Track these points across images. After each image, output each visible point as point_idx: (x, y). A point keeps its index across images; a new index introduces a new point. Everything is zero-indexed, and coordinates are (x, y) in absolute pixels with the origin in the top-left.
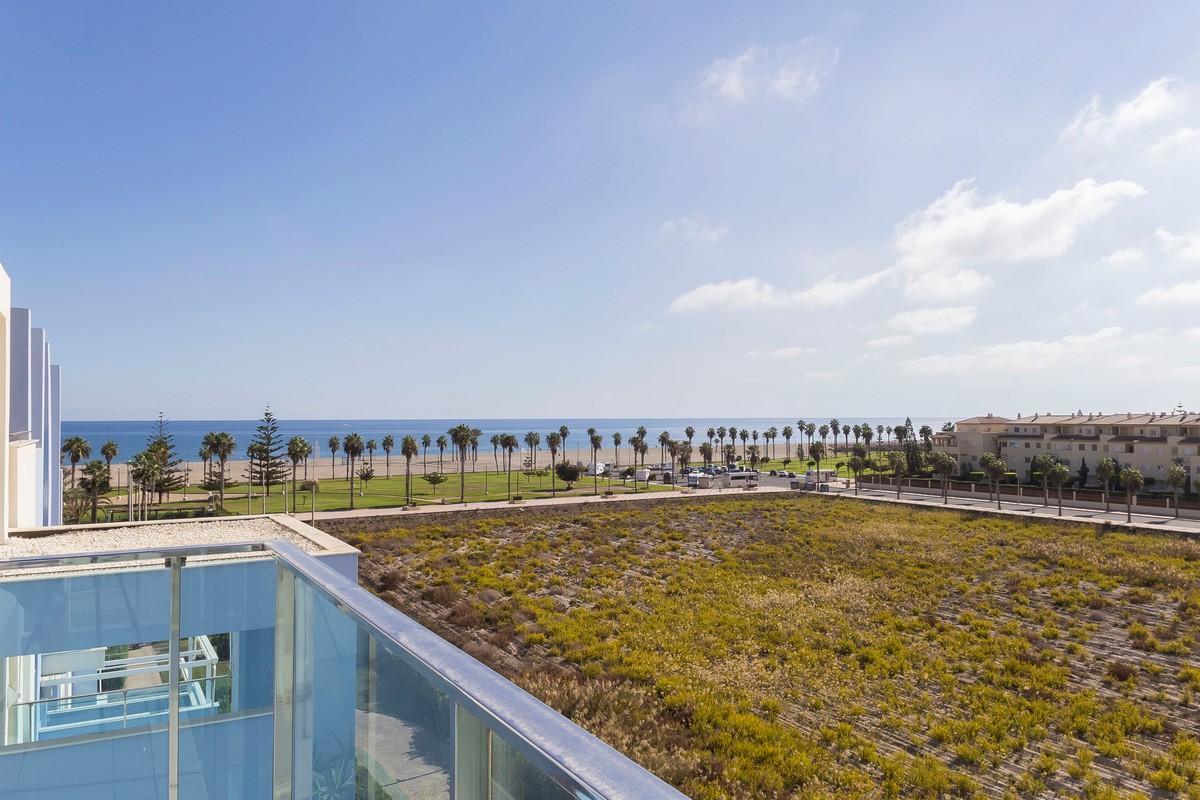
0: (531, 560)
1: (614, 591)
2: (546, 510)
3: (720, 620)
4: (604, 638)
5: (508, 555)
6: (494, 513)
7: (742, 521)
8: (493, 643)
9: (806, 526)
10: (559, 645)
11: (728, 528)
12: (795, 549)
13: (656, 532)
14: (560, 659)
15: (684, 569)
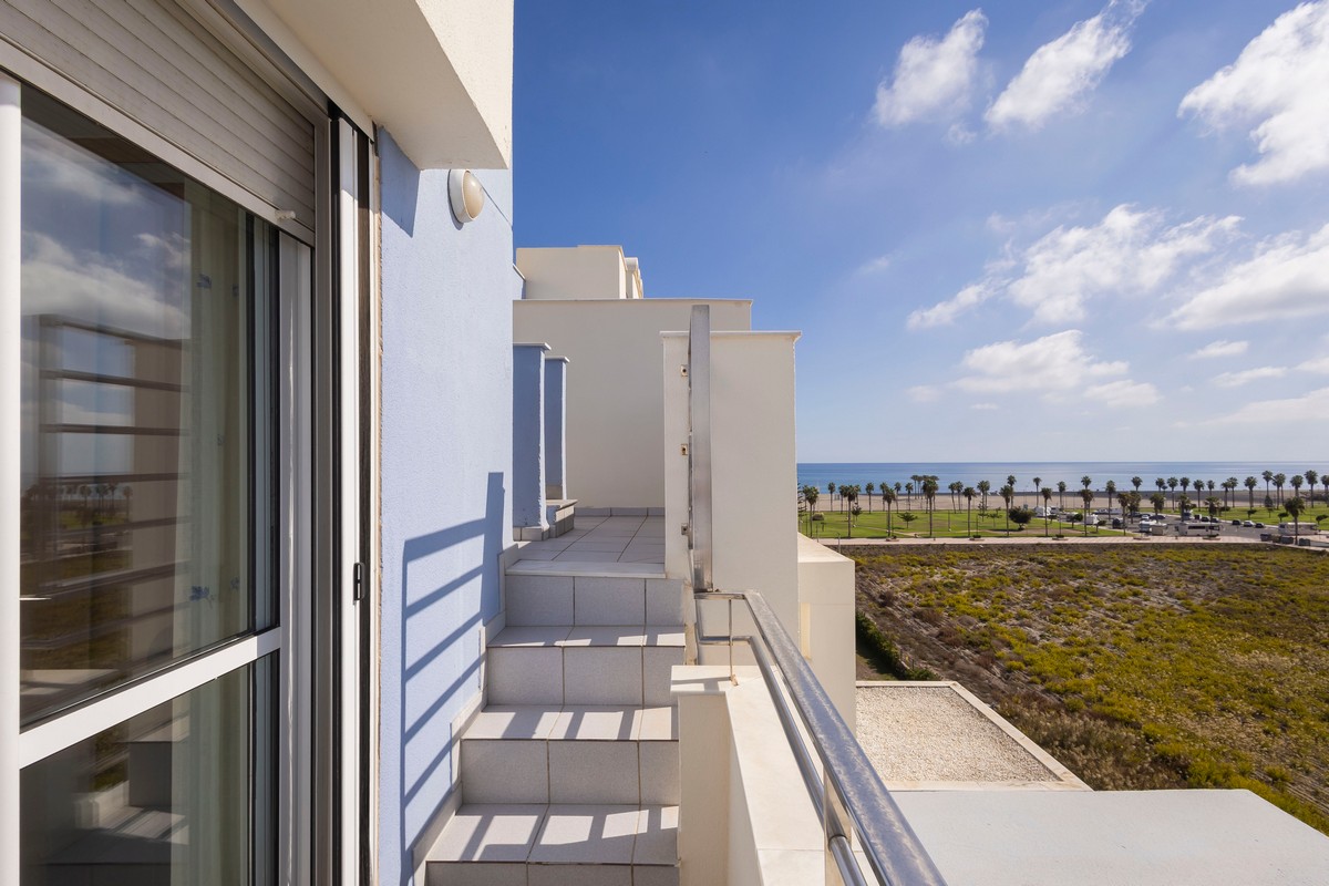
0: (997, 593)
1: (1081, 628)
2: (1004, 547)
3: (1201, 673)
4: (1078, 674)
5: (977, 586)
6: (958, 547)
7: (1206, 571)
8: (978, 664)
9: (1287, 583)
10: (1039, 675)
11: (1192, 578)
12: (1278, 607)
13: (1113, 576)
14: (1041, 687)
15: (1150, 616)
